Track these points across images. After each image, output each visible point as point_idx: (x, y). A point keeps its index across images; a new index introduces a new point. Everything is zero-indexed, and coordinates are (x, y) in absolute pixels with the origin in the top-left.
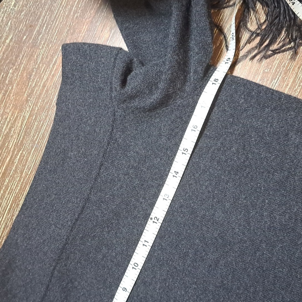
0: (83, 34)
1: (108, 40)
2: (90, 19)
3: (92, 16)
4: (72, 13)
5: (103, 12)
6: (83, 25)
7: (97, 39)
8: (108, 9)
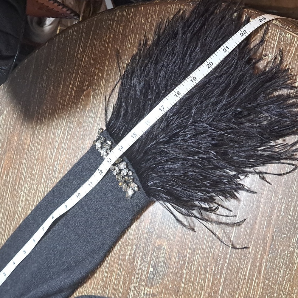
0: (16, 143)
1: (30, 144)
2: (18, 132)
3: (19, 129)
4: (8, 130)
5: (25, 125)
6: (15, 137)
7: (24, 145)
8: (27, 122)
